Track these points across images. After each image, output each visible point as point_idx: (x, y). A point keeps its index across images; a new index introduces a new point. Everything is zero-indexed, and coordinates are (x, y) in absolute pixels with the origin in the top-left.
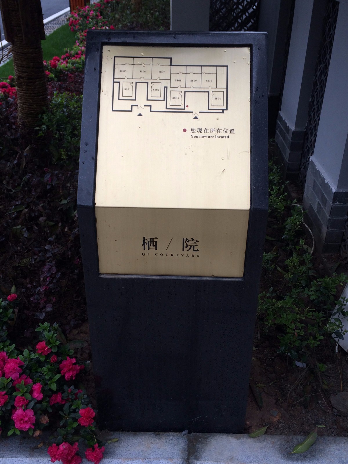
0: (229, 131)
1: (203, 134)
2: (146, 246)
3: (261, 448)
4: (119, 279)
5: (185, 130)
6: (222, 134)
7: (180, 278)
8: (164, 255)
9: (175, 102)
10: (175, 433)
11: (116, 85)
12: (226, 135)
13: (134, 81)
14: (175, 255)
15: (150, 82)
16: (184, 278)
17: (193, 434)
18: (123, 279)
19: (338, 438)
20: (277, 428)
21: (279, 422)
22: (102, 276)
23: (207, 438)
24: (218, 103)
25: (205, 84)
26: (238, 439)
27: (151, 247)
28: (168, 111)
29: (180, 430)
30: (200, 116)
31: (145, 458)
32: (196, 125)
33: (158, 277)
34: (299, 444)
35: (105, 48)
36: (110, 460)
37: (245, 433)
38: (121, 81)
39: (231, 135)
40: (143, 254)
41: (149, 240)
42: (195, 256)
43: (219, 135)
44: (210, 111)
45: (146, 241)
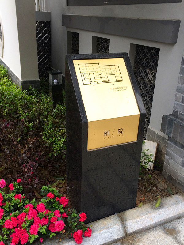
0: (125, 88)
1: (117, 90)
2: (106, 134)
3: (145, 209)
4: (95, 151)
5: (111, 89)
6: (123, 89)
7: (117, 145)
8: (111, 137)
9: (105, 79)
10: (112, 216)
11: (82, 75)
12: (125, 89)
13: (88, 73)
14: (115, 136)
15: (94, 72)
16: (118, 145)
17: (118, 214)
18: (97, 150)
19: (166, 198)
20: (146, 202)
21: (145, 199)
22: (88, 151)
23: (124, 213)
24: (119, 78)
25: (113, 72)
26: (135, 209)
27: (107, 135)
28: (103, 82)
29: (113, 214)
30: (114, 83)
31: (107, 228)
32: (114, 86)
33: (109, 147)
34: (156, 204)
35: (74, 61)
36: (94, 234)
37: (136, 207)
38: (84, 73)
39: (126, 89)
40: (104, 138)
41: (107, 132)
42: (122, 135)
43: (122, 89)
44: (117, 81)
45: (106, 133)
